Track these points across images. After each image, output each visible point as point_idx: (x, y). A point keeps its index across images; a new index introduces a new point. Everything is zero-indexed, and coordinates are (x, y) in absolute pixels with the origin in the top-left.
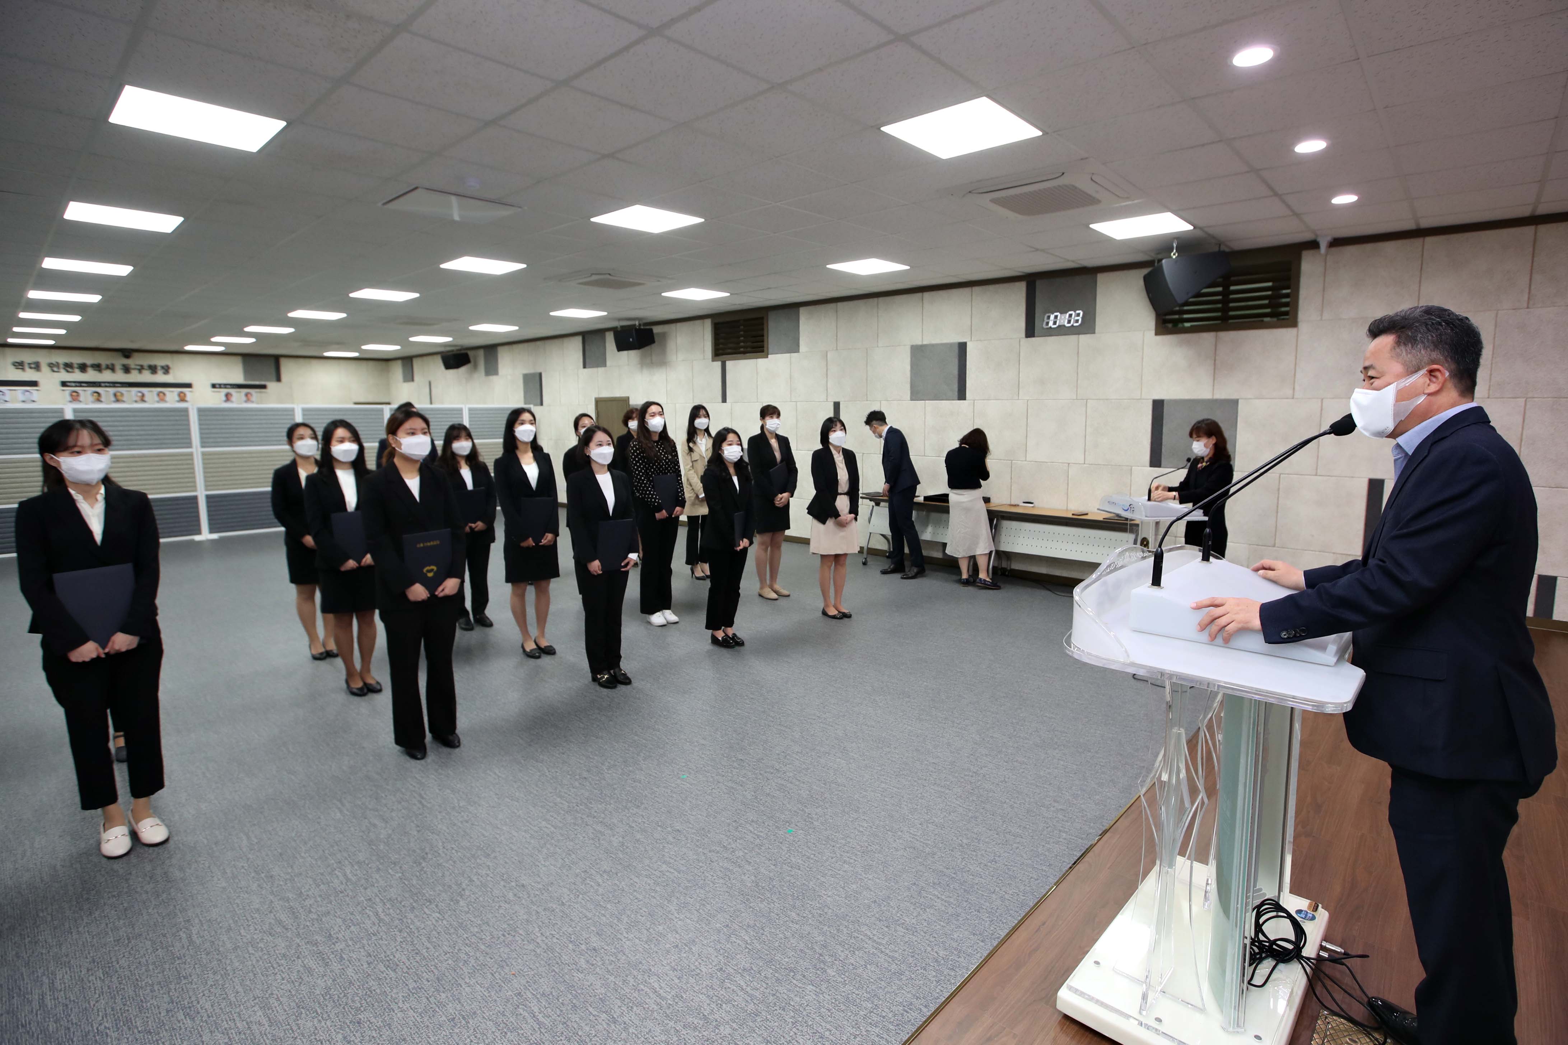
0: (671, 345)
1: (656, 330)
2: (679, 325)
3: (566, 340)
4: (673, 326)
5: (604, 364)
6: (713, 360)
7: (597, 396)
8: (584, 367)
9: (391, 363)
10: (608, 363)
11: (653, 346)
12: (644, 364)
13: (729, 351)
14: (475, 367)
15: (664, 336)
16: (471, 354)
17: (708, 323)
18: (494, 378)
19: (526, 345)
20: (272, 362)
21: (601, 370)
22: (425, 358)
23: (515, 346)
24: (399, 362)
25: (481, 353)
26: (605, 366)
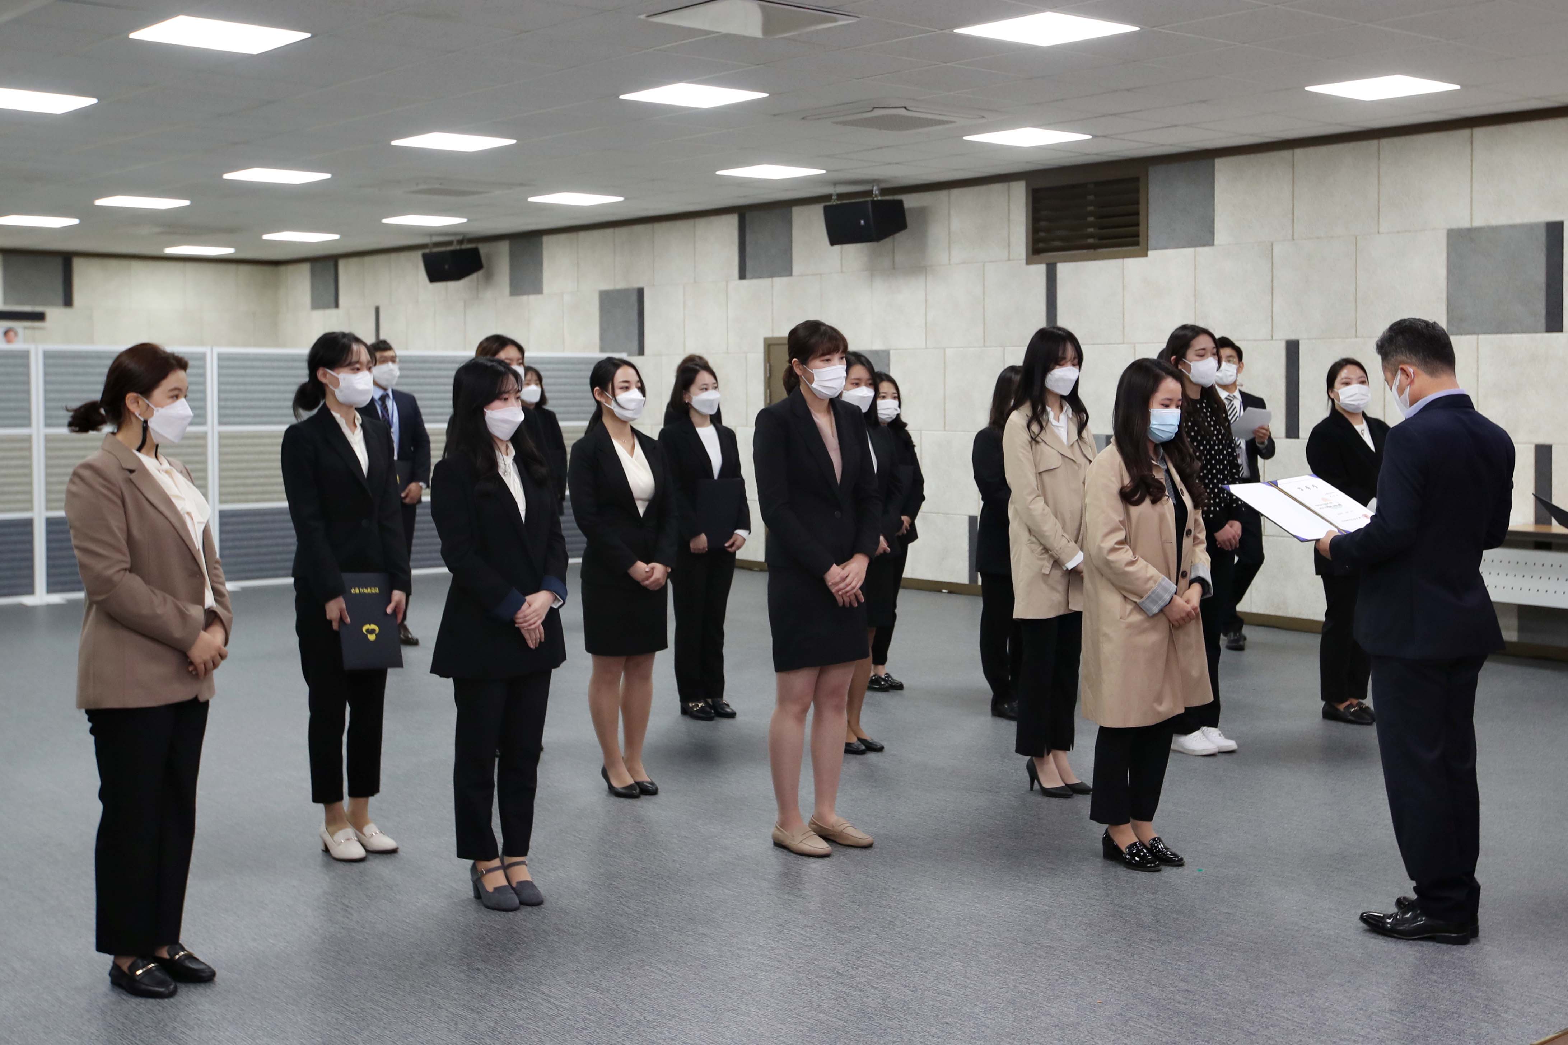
0: (937, 232)
1: (910, 201)
2: (955, 192)
3: (701, 224)
4: (943, 195)
5: (786, 270)
6: (1029, 262)
7: (769, 335)
8: (742, 276)
9: (282, 268)
10: (796, 269)
11: (900, 236)
12: (873, 271)
13: (1057, 244)
14: (489, 278)
15: (922, 212)
16: (484, 249)
17: (1019, 190)
18: (532, 300)
19: (609, 232)
20: (57, 266)
21: (779, 282)
22: (367, 259)
23: (582, 234)
24: (306, 268)
25: (504, 248)
26: (791, 274)
